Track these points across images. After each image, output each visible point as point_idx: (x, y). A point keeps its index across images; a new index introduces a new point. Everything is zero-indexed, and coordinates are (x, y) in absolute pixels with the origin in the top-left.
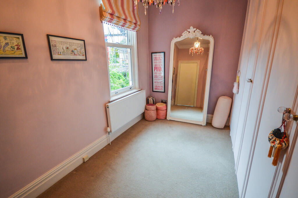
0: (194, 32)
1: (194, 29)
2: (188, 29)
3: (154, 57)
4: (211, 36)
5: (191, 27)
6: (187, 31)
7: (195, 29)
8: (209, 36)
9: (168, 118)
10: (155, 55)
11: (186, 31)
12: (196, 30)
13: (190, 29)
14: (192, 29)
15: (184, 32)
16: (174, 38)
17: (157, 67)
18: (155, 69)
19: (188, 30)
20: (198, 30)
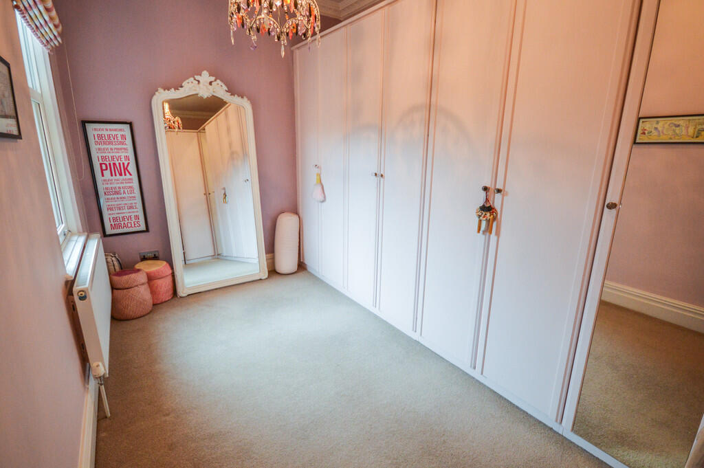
0: (211, 83)
1: (211, 77)
2: (197, 75)
3: (96, 133)
4: (245, 99)
5: (205, 73)
6: (195, 79)
7: (212, 79)
8: (242, 97)
9: (182, 292)
10: (95, 130)
11: (192, 79)
12: (215, 80)
13: (201, 75)
14: (205, 77)
15: (187, 81)
16: (161, 90)
17: (112, 163)
18: (102, 170)
19: (197, 77)
20: (218, 81)
